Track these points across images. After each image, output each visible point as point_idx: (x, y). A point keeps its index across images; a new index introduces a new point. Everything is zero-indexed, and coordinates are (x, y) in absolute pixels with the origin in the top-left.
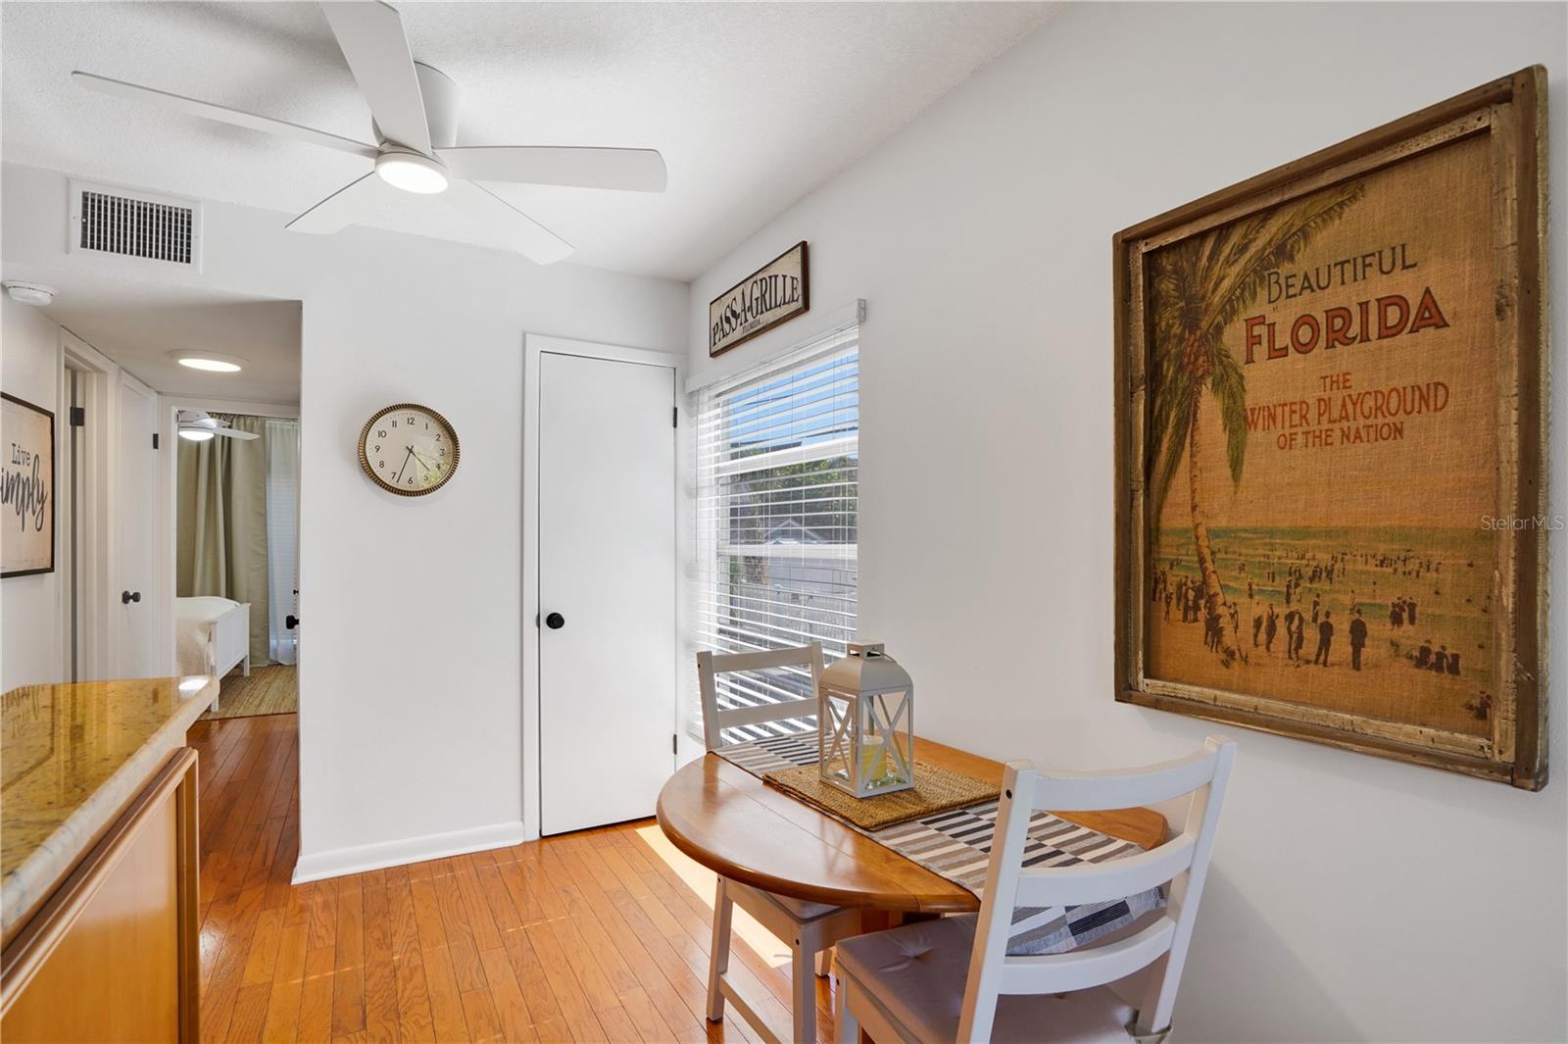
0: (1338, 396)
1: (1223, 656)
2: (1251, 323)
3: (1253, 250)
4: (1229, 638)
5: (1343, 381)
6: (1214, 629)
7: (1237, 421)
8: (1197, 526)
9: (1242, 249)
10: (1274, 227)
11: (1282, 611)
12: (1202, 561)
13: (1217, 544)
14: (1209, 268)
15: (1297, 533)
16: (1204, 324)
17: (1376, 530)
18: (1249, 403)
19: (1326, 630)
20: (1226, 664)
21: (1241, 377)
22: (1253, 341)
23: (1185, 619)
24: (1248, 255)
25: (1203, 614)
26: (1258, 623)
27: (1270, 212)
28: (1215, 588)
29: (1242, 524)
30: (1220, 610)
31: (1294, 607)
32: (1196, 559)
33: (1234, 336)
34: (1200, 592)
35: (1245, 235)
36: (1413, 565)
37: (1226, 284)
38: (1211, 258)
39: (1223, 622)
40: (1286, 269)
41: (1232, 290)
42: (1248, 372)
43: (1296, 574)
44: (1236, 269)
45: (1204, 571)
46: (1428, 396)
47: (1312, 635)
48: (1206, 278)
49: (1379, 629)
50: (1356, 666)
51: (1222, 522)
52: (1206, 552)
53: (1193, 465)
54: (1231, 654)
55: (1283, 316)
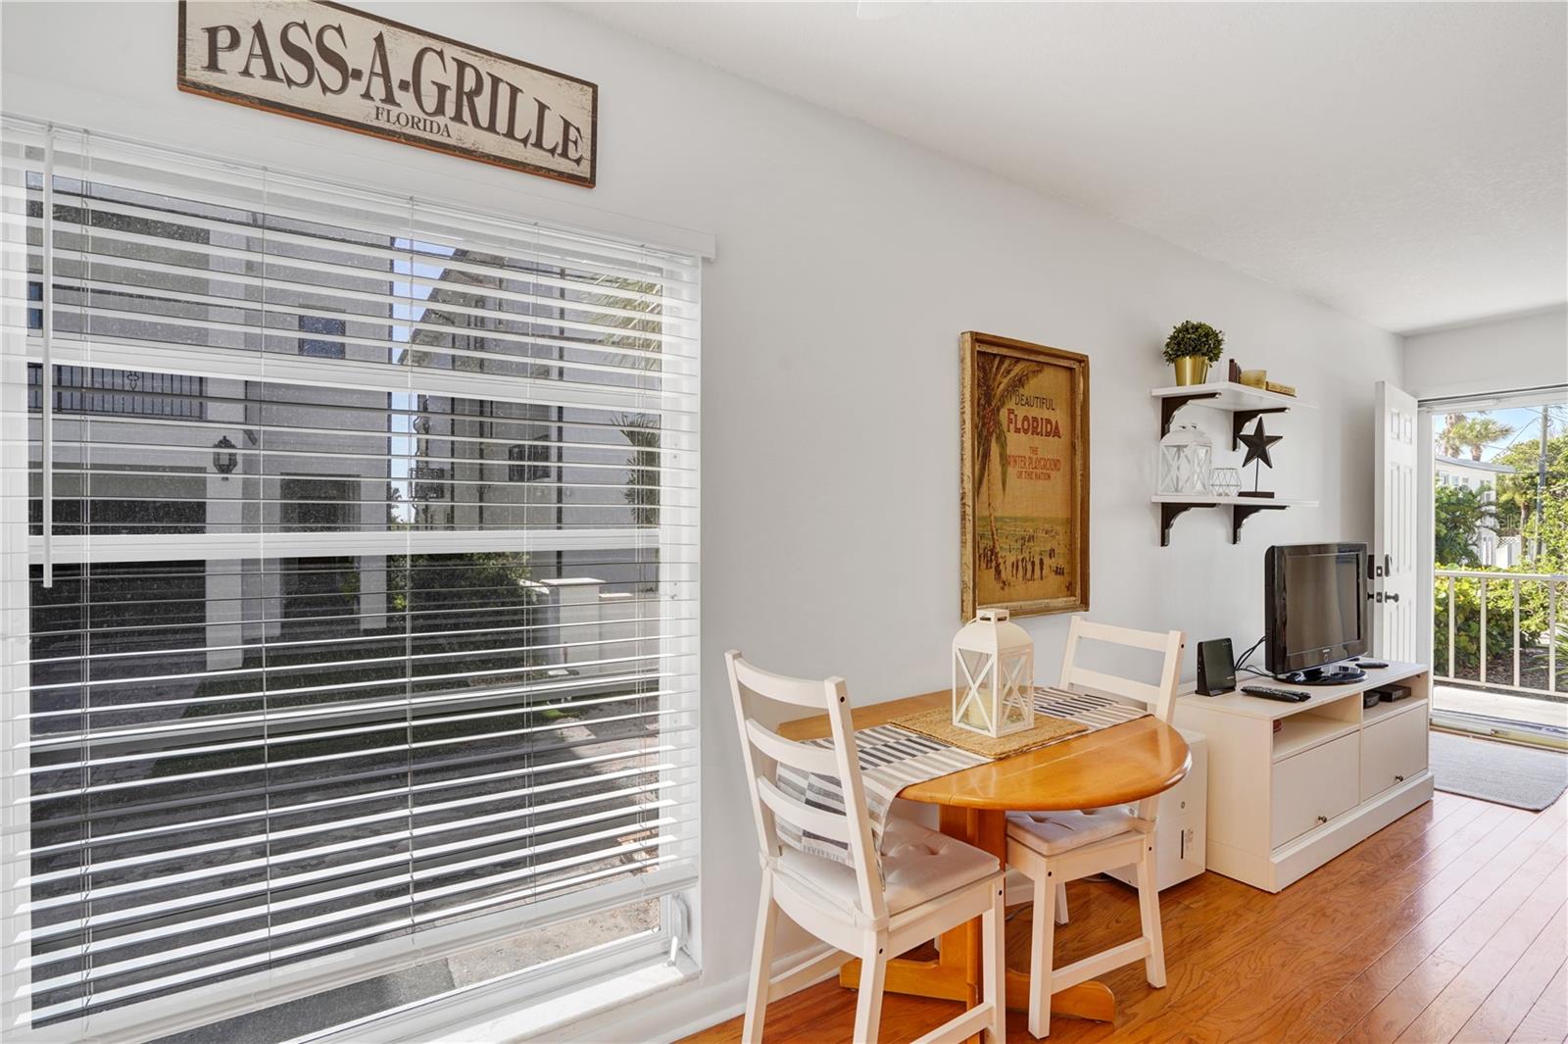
0: (1035, 457)
1: (1001, 585)
2: (1011, 411)
3: (1012, 374)
4: (1003, 575)
5: (1034, 450)
6: (998, 572)
7: (1005, 460)
8: (990, 515)
9: (1009, 372)
10: (1018, 369)
11: (1020, 557)
12: (993, 535)
13: (999, 524)
14: (996, 375)
15: (1025, 520)
16: (993, 404)
17: (1045, 519)
18: (1008, 453)
19: (1033, 563)
20: (1003, 589)
21: (1006, 438)
22: (1010, 421)
23: (987, 568)
24: (1010, 376)
25: (994, 564)
26: (1013, 564)
27: (1018, 360)
28: (998, 549)
29: (1006, 515)
30: (1001, 561)
31: (1024, 555)
32: (990, 533)
33: (1003, 414)
34: (992, 551)
35: (1009, 366)
36: (1053, 533)
37: (1002, 386)
38: (997, 369)
39: (1002, 567)
40: (1021, 391)
41: (1004, 391)
42: (1008, 435)
43: (1023, 538)
44: (1005, 381)
45: (993, 539)
46: (1056, 463)
47: (1029, 567)
48: (995, 379)
49: (1047, 561)
50: (1042, 579)
51: (999, 514)
52: (994, 530)
53: (989, 481)
54: (1004, 583)
55: (1021, 412)
